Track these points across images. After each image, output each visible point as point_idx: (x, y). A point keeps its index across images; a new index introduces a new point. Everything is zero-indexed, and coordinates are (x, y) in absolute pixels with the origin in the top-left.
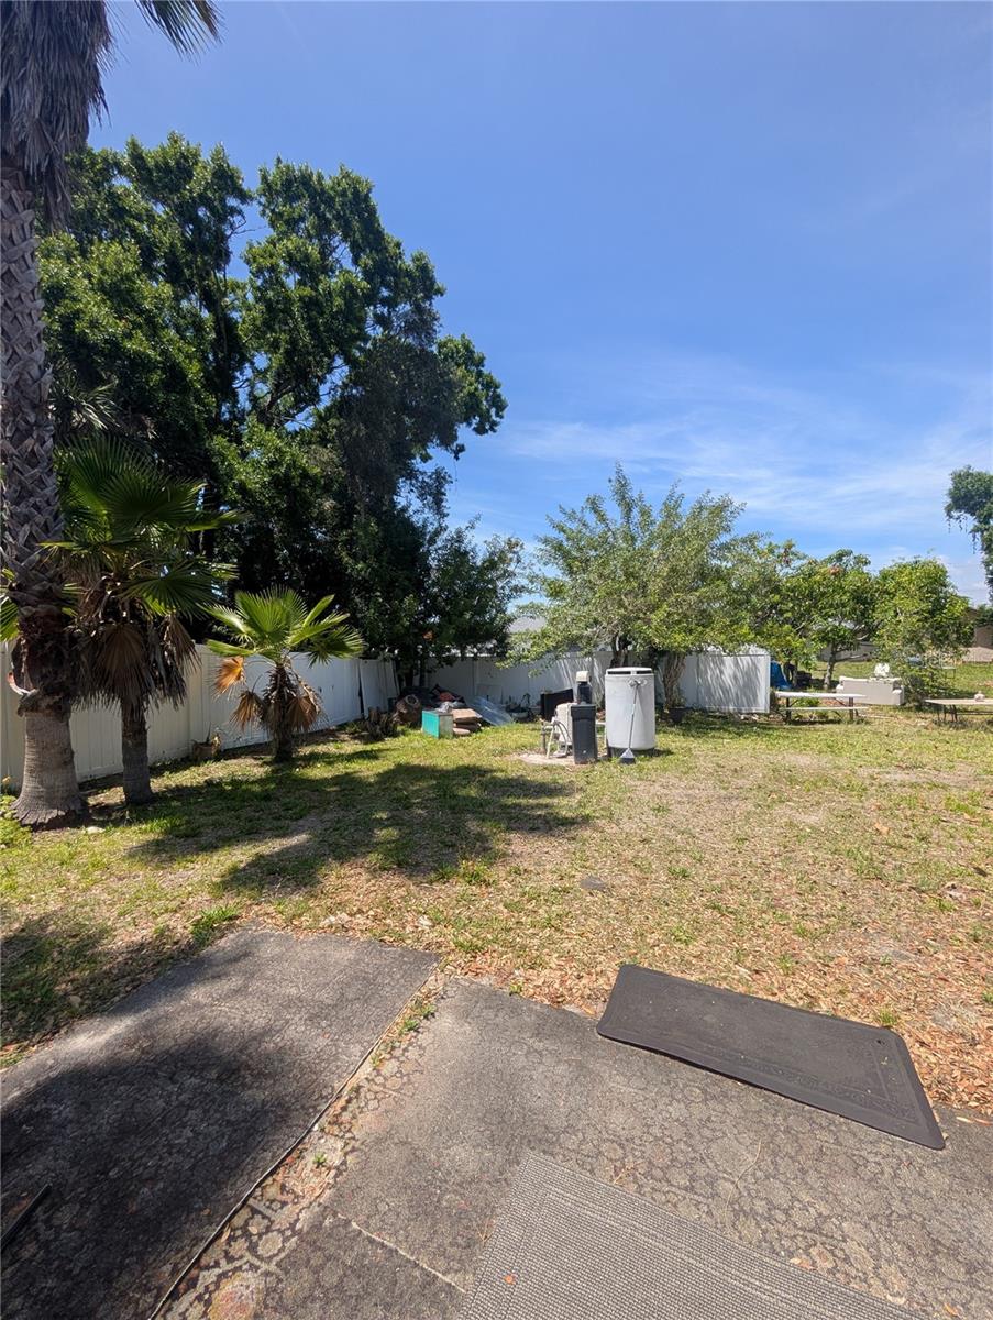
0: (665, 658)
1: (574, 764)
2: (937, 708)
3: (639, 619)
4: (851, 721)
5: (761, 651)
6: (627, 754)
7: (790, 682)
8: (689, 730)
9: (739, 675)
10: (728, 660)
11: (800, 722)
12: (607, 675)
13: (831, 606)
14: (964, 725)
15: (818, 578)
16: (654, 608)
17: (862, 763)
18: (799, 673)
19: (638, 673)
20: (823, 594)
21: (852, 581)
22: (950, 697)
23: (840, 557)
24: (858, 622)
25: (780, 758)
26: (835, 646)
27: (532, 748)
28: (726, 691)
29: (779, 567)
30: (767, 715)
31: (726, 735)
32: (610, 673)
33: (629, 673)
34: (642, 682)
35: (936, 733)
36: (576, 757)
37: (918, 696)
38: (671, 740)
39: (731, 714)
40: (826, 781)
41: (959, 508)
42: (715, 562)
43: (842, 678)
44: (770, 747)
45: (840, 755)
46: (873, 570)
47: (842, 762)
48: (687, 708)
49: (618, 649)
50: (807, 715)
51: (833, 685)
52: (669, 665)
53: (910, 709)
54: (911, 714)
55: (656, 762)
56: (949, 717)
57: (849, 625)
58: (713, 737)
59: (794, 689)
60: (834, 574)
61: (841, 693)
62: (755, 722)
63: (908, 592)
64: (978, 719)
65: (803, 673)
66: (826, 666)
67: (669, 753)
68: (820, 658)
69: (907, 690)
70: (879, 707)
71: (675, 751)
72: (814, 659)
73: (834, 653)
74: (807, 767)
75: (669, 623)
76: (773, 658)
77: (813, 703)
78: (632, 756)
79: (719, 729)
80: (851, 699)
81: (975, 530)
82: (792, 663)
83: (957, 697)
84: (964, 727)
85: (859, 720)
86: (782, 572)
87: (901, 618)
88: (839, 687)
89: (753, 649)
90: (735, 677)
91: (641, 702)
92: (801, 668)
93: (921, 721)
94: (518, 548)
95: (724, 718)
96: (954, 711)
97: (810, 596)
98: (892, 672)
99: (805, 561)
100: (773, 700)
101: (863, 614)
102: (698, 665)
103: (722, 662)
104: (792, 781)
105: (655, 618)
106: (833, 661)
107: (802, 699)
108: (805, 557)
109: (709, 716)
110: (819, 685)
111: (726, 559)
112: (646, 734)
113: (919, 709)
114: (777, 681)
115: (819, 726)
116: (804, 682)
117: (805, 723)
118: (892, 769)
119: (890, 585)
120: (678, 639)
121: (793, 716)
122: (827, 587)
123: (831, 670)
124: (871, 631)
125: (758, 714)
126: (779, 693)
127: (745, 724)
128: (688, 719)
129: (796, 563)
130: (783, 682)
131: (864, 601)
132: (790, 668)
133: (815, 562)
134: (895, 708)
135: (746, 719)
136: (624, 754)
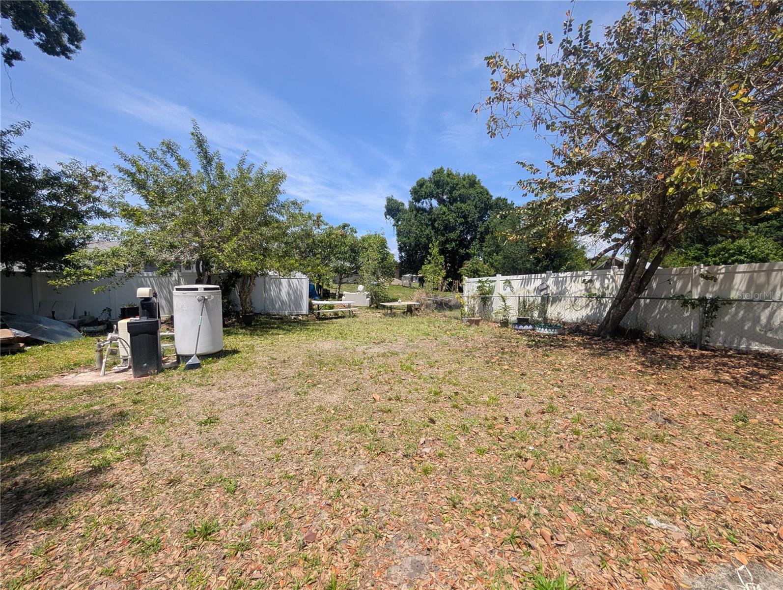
0: (241, 279)
1: (132, 378)
2: (384, 307)
3: (214, 247)
4: (350, 316)
5: (304, 276)
6: (194, 360)
7: (319, 295)
8: (256, 330)
9: (291, 292)
10: (284, 282)
11: (325, 318)
12: (175, 291)
13: (340, 253)
14: (394, 315)
15: (333, 236)
16: (228, 239)
17: (358, 343)
18: (324, 290)
19: (205, 289)
20: (336, 246)
21: (349, 241)
22: (388, 301)
23: (344, 227)
24: (351, 263)
25: (314, 345)
26: (341, 275)
27: (88, 365)
28: (283, 302)
29: (314, 228)
30: (307, 315)
31: (281, 332)
32: (177, 289)
33: (197, 289)
34: (209, 297)
35: (385, 320)
36: (135, 370)
37: (377, 301)
38: (240, 340)
39: (285, 316)
40: (341, 360)
41: (389, 214)
42: (275, 215)
43: (345, 293)
44: (308, 338)
45: (345, 339)
46: (359, 236)
47: (348, 344)
48: (258, 314)
49: (201, 271)
50: (328, 314)
51: (341, 296)
52: (244, 284)
53: (373, 308)
54: (374, 311)
55: (222, 362)
56: (389, 311)
57: (348, 264)
58: (272, 334)
59: (322, 299)
60: (341, 235)
61: (345, 301)
62: (300, 320)
63: (373, 249)
64: (399, 312)
65: (326, 290)
66: (337, 286)
67: (235, 352)
68: (334, 282)
69: (372, 299)
70: (360, 308)
71: (241, 350)
72: (331, 283)
73: (341, 279)
74: (330, 351)
75: (238, 252)
76: (310, 281)
77: (331, 307)
78: (198, 361)
79: (276, 328)
80: (350, 304)
81: (394, 225)
82: (320, 284)
83: (391, 302)
84: (395, 316)
85: (352, 315)
86: (316, 231)
87: (370, 261)
88: (343, 297)
89: (299, 275)
90: (289, 293)
91: (209, 314)
92: (325, 287)
93: (379, 314)
94: (105, 178)
95: (282, 319)
96: (391, 308)
97: (330, 246)
98: (366, 289)
99: (327, 227)
100: (311, 306)
101: (354, 259)
102: (265, 285)
103: (280, 283)
104: (321, 363)
105: (228, 247)
106: (340, 283)
107: (326, 305)
108: (327, 224)
109: (272, 318)
110: (333, 296)
111: (282, 214)
112: (213, 340)
113: (377, 308)
114: (312, 295)
115: (334, 320)
116: (326, 295)
117: (327, 319)
118: (371, 345)
119: (366, 245)
120: (244, 264)
121: (321, 316)
122: (338, 242)
123: (339, 288)
124: (358, 268)
125: (302, 315)
126: (314, 302)
127: (294, 322)
128: (257, 321)
129: (323, 227)
130: (316, 295)
131: (355, 251)
132: (320, 287)
133: (332, 228)
134: (368, 308)
135: (295, 319)
136: (190, 361)
